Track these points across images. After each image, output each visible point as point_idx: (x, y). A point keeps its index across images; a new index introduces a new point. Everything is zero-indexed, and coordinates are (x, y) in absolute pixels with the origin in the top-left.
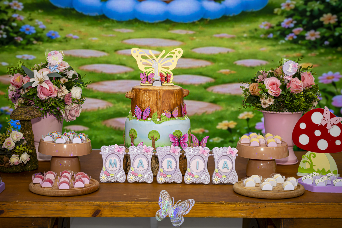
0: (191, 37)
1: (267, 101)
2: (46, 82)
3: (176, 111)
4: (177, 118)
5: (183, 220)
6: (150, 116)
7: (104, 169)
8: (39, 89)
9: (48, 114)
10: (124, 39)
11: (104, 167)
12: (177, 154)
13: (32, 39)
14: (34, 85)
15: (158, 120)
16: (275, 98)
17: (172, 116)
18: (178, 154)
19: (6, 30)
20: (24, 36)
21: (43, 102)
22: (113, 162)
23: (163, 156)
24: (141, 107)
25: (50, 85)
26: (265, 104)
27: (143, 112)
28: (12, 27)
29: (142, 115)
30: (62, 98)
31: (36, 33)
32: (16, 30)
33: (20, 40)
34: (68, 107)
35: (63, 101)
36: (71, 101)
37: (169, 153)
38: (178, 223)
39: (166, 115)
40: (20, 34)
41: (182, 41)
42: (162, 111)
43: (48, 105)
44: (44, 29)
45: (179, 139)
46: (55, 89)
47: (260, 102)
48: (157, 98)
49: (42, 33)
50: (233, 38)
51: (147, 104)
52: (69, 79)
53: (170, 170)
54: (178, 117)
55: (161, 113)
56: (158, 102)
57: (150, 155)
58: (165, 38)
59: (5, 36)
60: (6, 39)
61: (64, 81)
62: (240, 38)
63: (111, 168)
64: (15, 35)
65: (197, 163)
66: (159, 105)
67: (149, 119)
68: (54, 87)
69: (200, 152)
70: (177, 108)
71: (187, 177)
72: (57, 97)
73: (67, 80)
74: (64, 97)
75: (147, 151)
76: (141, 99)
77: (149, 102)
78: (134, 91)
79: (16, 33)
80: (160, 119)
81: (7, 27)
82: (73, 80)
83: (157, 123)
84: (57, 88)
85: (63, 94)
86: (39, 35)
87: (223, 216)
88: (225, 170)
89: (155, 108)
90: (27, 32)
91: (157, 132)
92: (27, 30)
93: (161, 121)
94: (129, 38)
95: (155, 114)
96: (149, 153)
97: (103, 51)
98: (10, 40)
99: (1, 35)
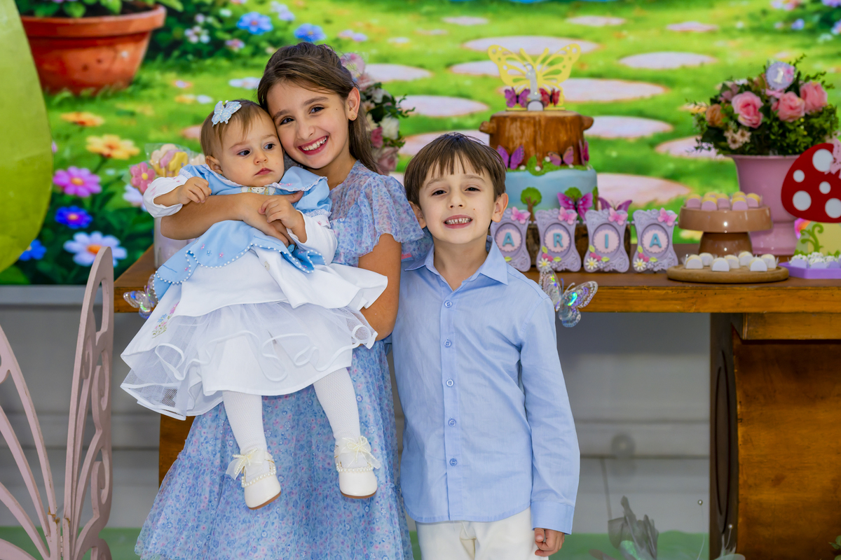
0: (617, 32)
1: (737, 136)
3: (569, 153)
4: (571, 166)
5: (579, 316)
6: (523, 163)
10: (467, 40)
12: (571, 222)
13: (264, 44)
15: (538, 169)
16: (751, 129)
17: (563, 163)
18: (572, 224)
19: (208, 27)
20: (246, 37)
23: (547, 226)
24: (507, 148)
26: (734, 141)
27: (510, 156)
28: (221, 20)
29: (509, 162)
31: (274, 31)
32: (229, 26)
33: (238, 46)
36: (382, 142)
37: (556, 221)
38: (571, 322)
39: (551, 161)
40: (237, 33)
41: (597, 41)
42: (545, 154)
44: (290, 22)
45: (576, 203)
47: (725, 139)
48: (535, 132)
49: (285, 29)
50: (712, 33)
51: (517, 142)
52: (376, 104)
53: (558, 249)
54: (574, 164)
55: (544, 157)
56: (538, 138)
57: (524, 224)
58: (559, 35)
59: (205, 38)
60: (209, 44)
61: (368, 107)
62: (727, 32)
64: (226, 37)
65: (606, 237)
66: (540, 143)
67: (523, 168)
69: (611, 219)
70: (571, 148)
71: (588, 260)
73: (373, 106)
75: (519, 217)
76: (507, 134)
77: (522, 138)
78: (494, 121)
79: (230, 31)
80: (542, 167)
81: (211, 20)
83: (536, 174)
86: (279, 34)
87: (645, 309)
88: (655, 249)
89: (532, 149)
90: (253, 29)
91: (535, 191)
92: (252, 23)
93: (543, 171)
94: (478, 37)
95: (533, 158)
96: (523, 222)
97: (421, 66)
98: (216, 47)
99: (196, 36)
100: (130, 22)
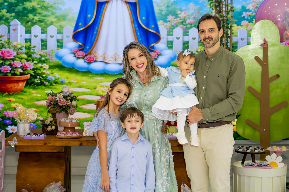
2: (62, 98)
7: (84, 131)
8: (59, 101)
9: (62, 111)
11: (84, 130)
13: (53, 83)
14: (57, 100)
19: (40, 79)
20: (49, 81)
21: (61, 107)
22: (88, 128)
25: (64, 100)
28: (43, 77)
30: (68, 105)
31: (55, 80)
32: (45, 79)
33: (47, 83)
34: (71, 109)
35: (69, 106)
36: (72, 106)
40: (46, 80)
43: (63, 108)
44: (59, 78)
46: (66, 102)
49: (58, 80)
59: (39, 81)
60: (40, 83)
63: (87, 131)
64: (44, 81)
68: (65, 101)
72: (66, 105)
73: (70, 98)
74: (69, 105)
78: (97, 102)
81: (40, 77)
82: (73, 98)
84: (66, 101)
85: (69, 103)
90: (50, 80)
92: (50, 78)
97: (89, 89)
98: (42, 84)
99: (37, 81)
100: (22, 77)
